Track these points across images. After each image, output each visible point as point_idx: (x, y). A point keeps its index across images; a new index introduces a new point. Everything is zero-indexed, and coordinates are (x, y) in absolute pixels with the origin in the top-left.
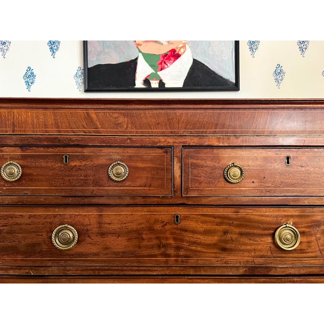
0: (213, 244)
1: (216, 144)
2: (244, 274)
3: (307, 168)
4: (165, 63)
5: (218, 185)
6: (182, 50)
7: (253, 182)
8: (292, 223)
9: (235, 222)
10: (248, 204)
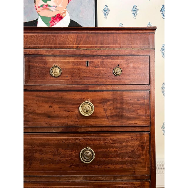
0: (43, 113)
1: (45, 54)
2: (62, 131)
3: (99, 68)
4: (54, 22)
5: (46, 78)
6: (64, 15)
7: (67, 76)
8: (90, 100)
9: (56, 100)
10: (64, 89)
